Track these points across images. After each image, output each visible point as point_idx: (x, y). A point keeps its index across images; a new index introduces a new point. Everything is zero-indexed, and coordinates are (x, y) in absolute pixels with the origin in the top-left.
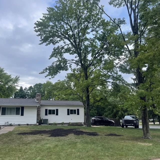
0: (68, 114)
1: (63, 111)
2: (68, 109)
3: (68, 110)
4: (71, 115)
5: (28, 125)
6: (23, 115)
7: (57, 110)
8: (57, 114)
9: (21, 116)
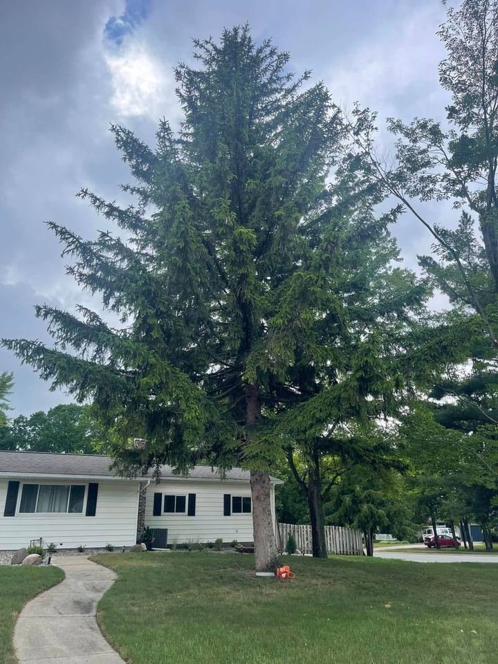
0: (227, 513)
1: (210, 501)
2: (225, 495)
3: (227, 497)
4: (235, 517)
5: (110, 549)
6: (94, 515)
7: (192, 497)
8: (192, 512)
9: (86, 515)
